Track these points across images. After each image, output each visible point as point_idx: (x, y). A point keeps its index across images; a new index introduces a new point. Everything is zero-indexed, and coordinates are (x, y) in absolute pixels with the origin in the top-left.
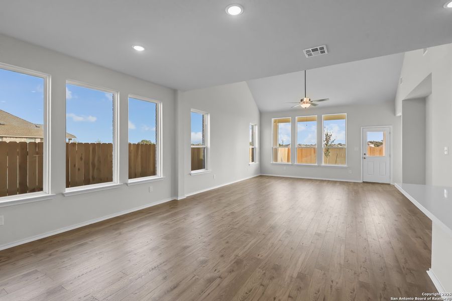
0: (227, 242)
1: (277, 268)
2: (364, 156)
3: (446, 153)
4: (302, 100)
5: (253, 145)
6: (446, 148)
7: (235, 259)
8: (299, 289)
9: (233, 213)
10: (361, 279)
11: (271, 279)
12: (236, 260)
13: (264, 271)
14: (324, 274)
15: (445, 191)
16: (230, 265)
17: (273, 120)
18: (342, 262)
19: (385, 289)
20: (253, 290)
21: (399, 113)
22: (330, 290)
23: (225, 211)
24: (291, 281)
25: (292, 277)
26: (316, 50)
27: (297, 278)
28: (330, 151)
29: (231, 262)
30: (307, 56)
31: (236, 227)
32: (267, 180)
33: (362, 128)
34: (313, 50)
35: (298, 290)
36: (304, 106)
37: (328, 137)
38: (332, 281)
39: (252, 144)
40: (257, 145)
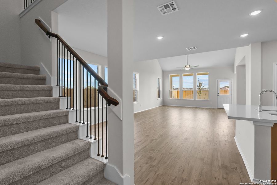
0: (155, 130)
2: (218, 95)
4: (185, 66)
16: (158, 136)
17: (170, 75)
21: (235, 73)
26: (192, 48)
28: (201, 92)
31: (157, 126)
32: (167, 108)
33: (217, 80)
36: (187, 69)
37: (200, 84)
39: (159, 88)
40: (161, 89)
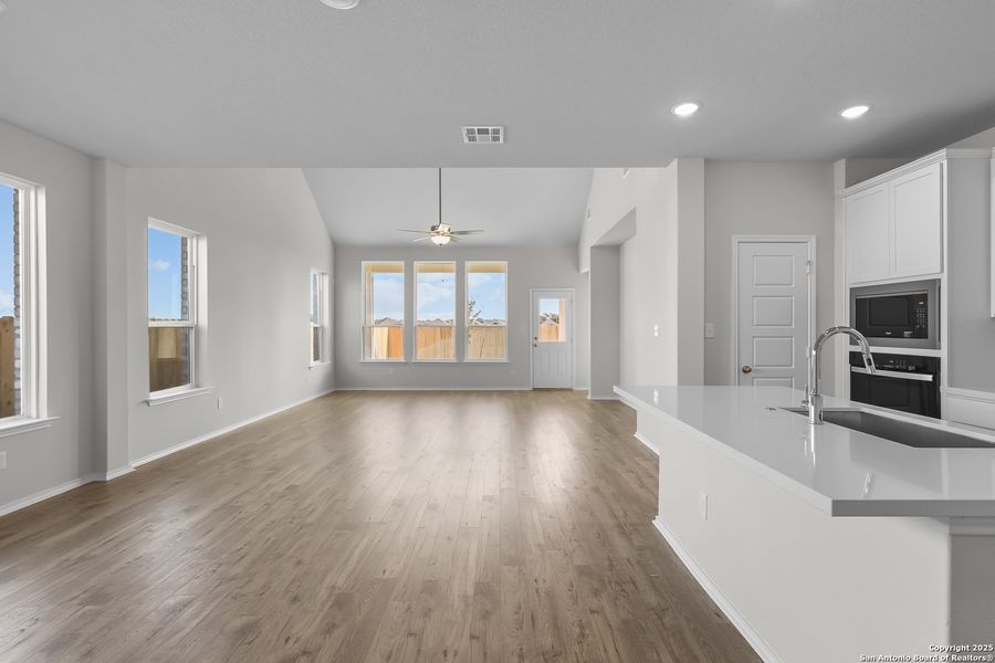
0: (299, 563)
1: (430, 588)
2: (535, 341)
3: (656, 334)
4: (433, 228)
5: (314, 319)
6: (656, 327)
7: (330, 597)
8: (486, 616)
9: (292, 488)
10: (577, 562)
11: (426, 615)
12: (333, 598)
13: (407, 603)
14: (520, 571)
15: (656, 393)
16: (321, 614)
17: (366, 264)
18: (542, 542)
19: (611, 567)
20: (394, 653)
21: (586, 267)
22: (537, 599)
23: (269, 486)
24: (467, 605)
25: (466, 597)
26: (486, 132)
27: (475, 594)
29: (323, 605)
30: (466, 140)
31: (309, 520)
33: (531, 290)
34: (480, 131)
35: (485, 618)
36: (437, 240)
38: (536, 581)
39: (315, 317)
40: (326, 321)
